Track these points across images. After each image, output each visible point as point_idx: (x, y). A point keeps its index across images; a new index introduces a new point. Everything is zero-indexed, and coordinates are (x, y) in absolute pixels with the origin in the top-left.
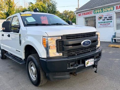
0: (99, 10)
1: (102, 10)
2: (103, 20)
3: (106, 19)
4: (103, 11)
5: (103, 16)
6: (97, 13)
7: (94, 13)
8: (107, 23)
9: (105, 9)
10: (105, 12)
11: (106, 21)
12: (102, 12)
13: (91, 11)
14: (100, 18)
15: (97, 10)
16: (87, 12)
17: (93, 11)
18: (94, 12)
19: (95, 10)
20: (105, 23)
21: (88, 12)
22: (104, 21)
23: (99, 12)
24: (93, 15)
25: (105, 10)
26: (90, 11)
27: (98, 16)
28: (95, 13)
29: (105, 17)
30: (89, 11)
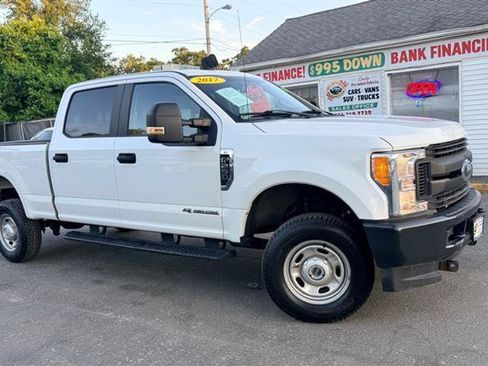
0: (331, 62)
1: (341, 63)
2: (345, 100)
3: (355, 96)
4: (345, 68)
5: (345, 84)
6: (324, 73)
7: (310, 76)
8: (360, 110)
9: (351, 59)
10: (352, 70)
11: (356, 101)
12: (342, 71)
13: (301, 66)
14: (334, 92)
15: (323, 63)
16: (283, 69)
17: (307, 66)
18: (309, 71)
19: (314, 65)
20: (352, 111)
21: (287, 68)
22: (350, 103)
23: (331, 73)
24: (306, 80)
25: (352, 64)
26: (296, 67)
27: (324, 84)
28: (315, 75)
29: (354, 88)
30: (291, 68)
